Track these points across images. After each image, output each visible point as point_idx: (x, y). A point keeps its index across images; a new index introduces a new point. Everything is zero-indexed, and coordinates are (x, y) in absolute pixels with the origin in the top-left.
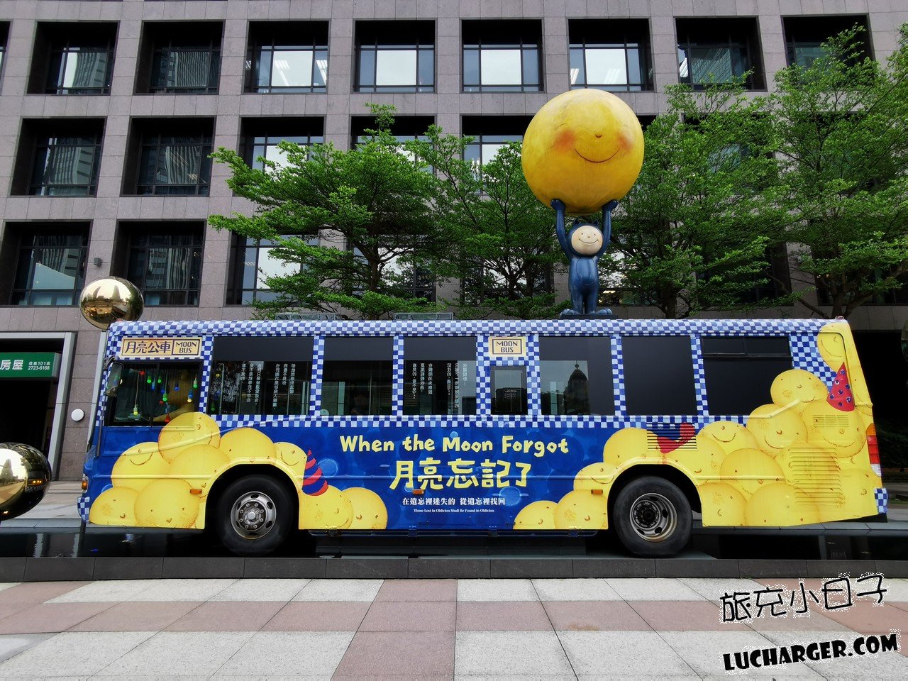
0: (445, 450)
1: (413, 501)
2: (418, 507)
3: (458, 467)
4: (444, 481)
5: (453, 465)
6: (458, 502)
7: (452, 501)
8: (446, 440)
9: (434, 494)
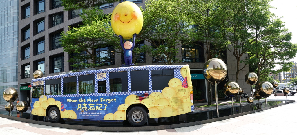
0: (88, 102)
1: (82, 113)
2: (83, 114)
3: (91, 105)
4: (88, 109)
5: (90, 105)
6: (91, 113)
7: (90, 113)
8: (88, 99)
9: (86, 111)
